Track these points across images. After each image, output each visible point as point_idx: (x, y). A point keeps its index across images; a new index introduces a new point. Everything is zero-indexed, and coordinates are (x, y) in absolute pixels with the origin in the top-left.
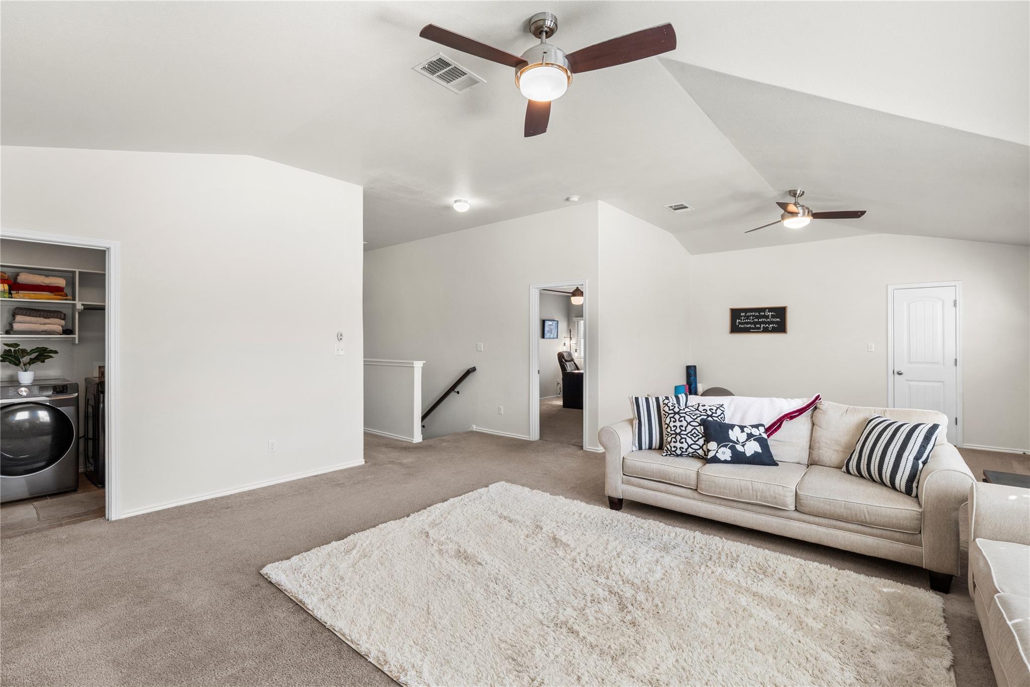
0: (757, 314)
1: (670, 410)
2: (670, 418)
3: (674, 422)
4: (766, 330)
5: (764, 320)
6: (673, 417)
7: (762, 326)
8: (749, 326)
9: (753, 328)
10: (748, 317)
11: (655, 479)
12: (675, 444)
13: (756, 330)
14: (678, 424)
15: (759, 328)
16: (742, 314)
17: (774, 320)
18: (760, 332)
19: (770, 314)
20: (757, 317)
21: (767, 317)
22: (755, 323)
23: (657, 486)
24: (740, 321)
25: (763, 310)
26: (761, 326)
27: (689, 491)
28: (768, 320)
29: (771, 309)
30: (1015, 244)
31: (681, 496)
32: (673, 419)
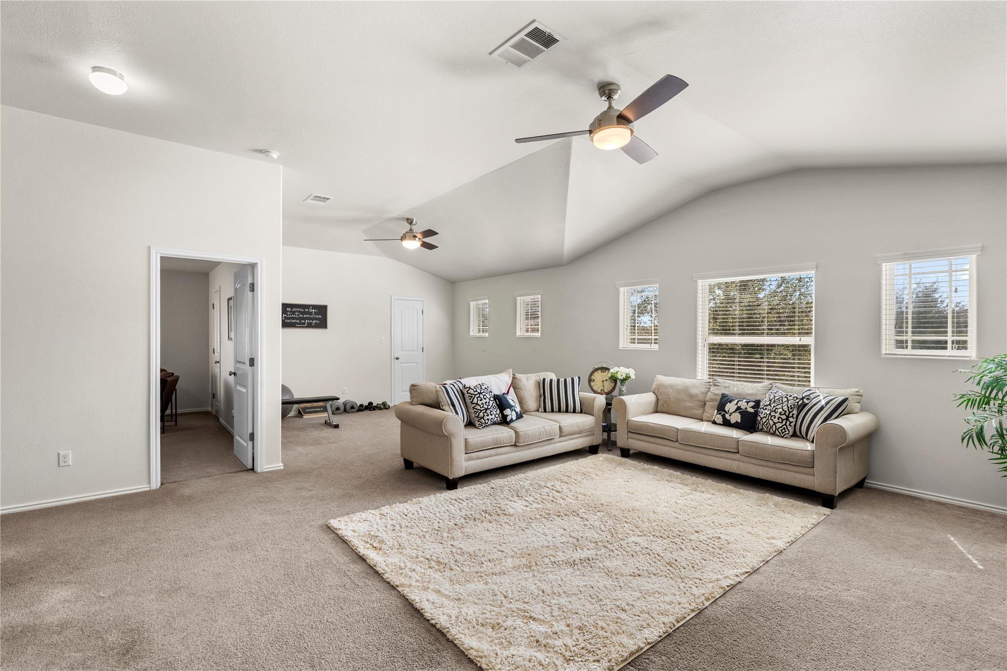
0: (302, 310)
1: (475, 392)
2: (477, 398)
3: (480, 400)
4: (310, 326)
5: (308, 316)
6: (479, 397)
7: (307, 321)
8: (294, 321)
9: (298, 324)
10: (294, 313)
11: (490, 448)
12: (488, 417)
13: (302, 326)
14: (484, 401)
15: (304, 323)
16: (288, 309)
17: (317, 316)
18: (305, 327)
19: (314, 311)
20: (302, 313)
21: (311, 313)
22: (300, 319)
23: (490, 453)
24: (286, 315)
25: (308, 306)
26: (305, 321)
27: (509, 448)
28: (312, 316)
29: (314, 307)
30: (449, 281)
31: (504, 454)
32: (479, 399)
